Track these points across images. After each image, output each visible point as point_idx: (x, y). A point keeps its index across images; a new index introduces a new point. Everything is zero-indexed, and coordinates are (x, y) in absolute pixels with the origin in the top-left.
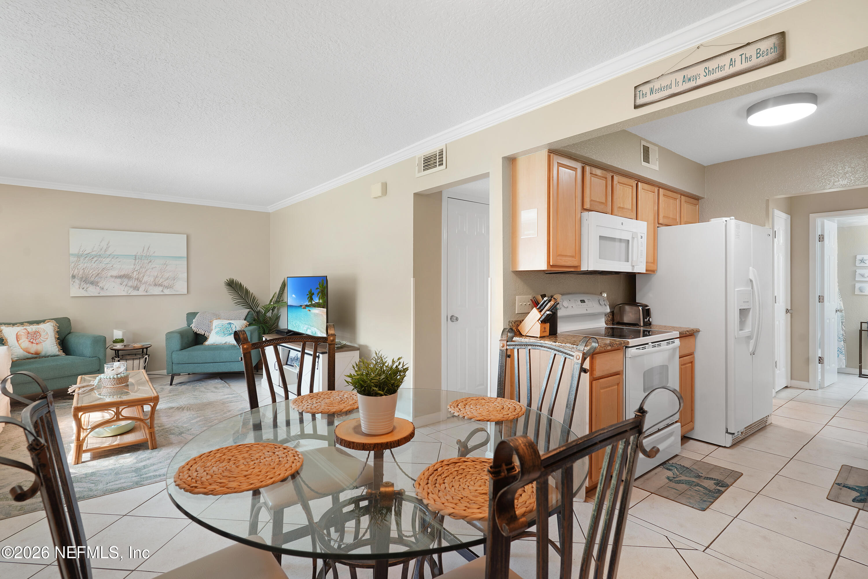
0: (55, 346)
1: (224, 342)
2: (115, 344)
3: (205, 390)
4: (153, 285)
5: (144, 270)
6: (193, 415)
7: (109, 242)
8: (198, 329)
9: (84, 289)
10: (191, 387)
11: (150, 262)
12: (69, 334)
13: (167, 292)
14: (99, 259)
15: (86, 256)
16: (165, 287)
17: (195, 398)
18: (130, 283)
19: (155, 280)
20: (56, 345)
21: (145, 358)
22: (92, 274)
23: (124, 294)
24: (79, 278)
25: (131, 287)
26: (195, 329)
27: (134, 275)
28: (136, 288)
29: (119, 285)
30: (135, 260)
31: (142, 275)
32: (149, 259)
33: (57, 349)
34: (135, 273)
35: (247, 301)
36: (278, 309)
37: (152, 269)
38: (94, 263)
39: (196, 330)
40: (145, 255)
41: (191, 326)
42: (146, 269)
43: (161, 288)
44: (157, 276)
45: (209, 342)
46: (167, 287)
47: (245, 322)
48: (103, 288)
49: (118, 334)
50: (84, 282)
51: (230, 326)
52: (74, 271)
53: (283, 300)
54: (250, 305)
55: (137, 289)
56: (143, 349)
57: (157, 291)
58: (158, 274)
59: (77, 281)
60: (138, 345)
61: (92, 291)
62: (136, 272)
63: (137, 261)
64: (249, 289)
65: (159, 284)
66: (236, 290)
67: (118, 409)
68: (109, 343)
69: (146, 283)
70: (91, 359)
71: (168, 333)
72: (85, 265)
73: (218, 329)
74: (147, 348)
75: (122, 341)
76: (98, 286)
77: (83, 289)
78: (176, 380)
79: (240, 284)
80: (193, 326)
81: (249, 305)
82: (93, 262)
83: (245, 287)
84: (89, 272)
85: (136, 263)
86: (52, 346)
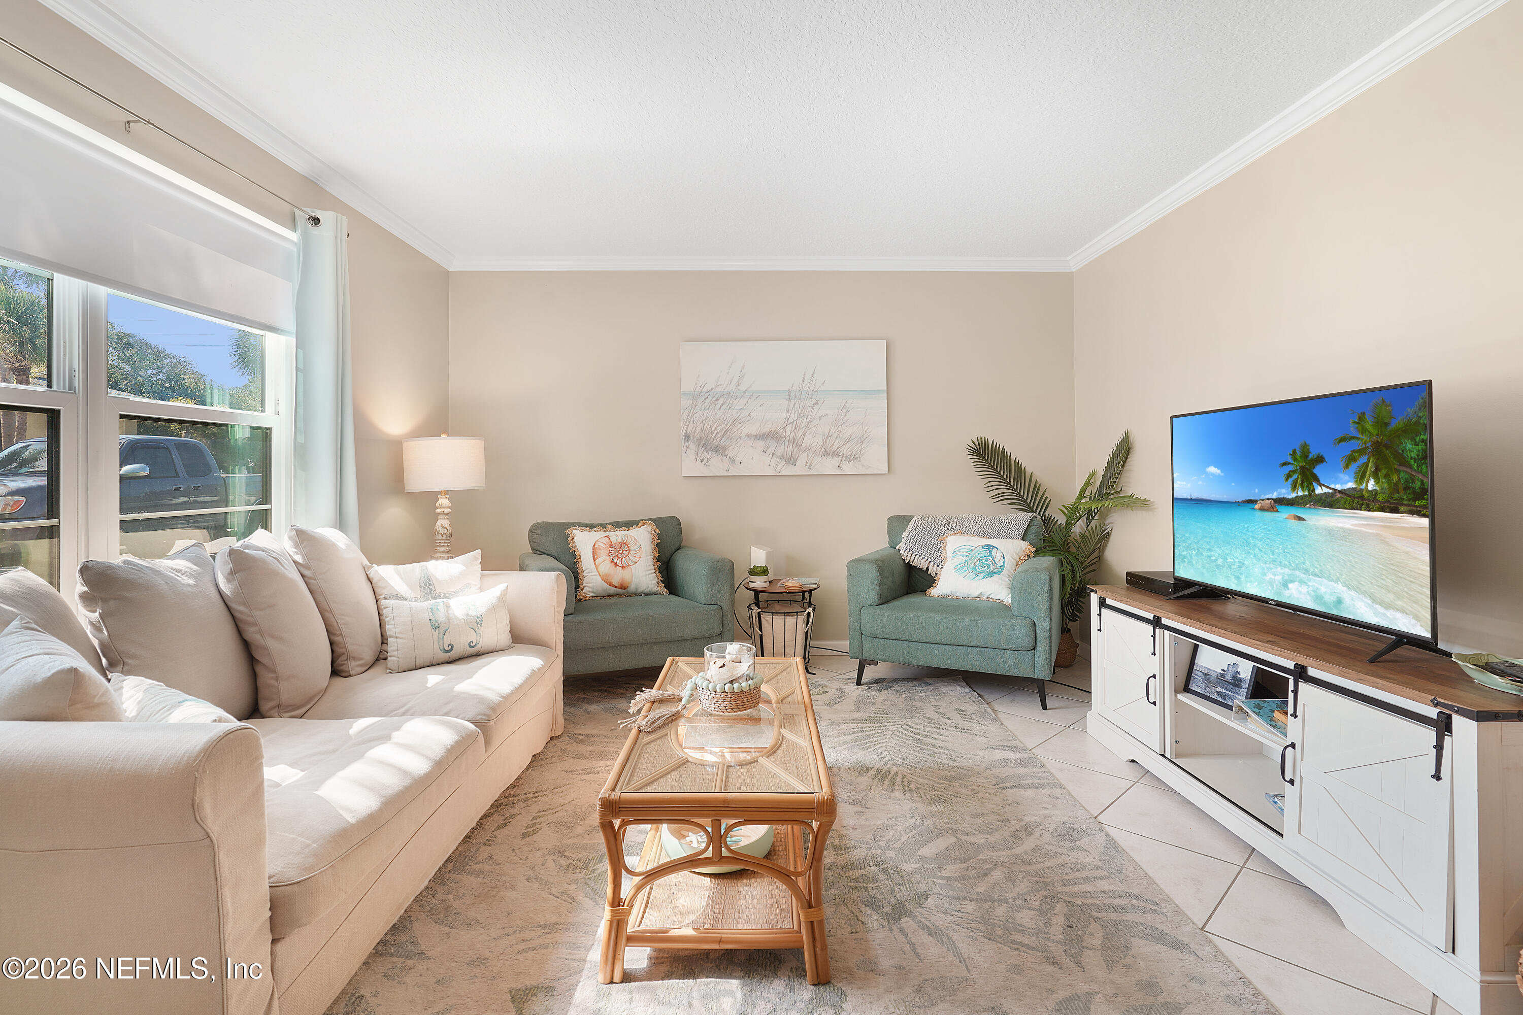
0: (652, 573)
1: (976, 594)
2: (753, 578)
3: (938, 716)
4: (821, 454)
5: (805, 422)
6: (923, 817)
7: (744, 366)
8: (914, 555)
9: (704, 462)
10: (901, 699)
11: (817, 403)
12: (678, 550)
13: (848, 468)
14: (728, 402)
15: (707, 395)
16: (844, 458)
17: (916, 739)
18: (780, 451)
19: (824, 443)
20: (654, 571)
21: (806, 612)
22: (716, 431)
23: (771, 472)
24: (695, 439)
25: (782, 457)
26: (907, 556)
27: (788, 433)
28: (791, 460)
29: (762, 453)
30: (789, 400)
31: (801, 433)
32: (814, 397)
33: (656, 580)
34: (789, 428)
35: (1019, 494)
36: (1104, 517)
37: (820, 418)
38: (720, 409)
39: (909, 557)
40: (806, 389)
41: (897, 548)
42: (808, 420)
43: (836, 461)
44: (830, 434)
45: (940, 589)
46: (849, 459)
47: (1025, 545)
48: (734, 461)
49: (759, 558)
50: (703, 448)
51: (990, 552)
52: (688, 426)
53: (1119, 492)
54: (1028, 501)
55: (792, 462)
56: (803, 592)
57: (828, 466)
58: (830, 429)
59: (693, 446)
60: (793, 583)
61: (717, 466)
62: (791, 425)
63: (793, 402)
64: (1025, 463)
65: (834, 453)
66: (993, 467)
67: (717, 824)
68: (741, 574)
69: (808, 449)
70: (706, 608)
71: (853, 561)
72: (705, 414)
73: (960, 560)
74: (810, 591)
75: (764, 571)
76: (727, 456)
77: (702, 461)
78: (870, 673)
79: (1003, 450)
80: (902, 546)
81: (1025, 501)
82: (718, 407)
83: (1013, 458)
84: (711, 428)
85: (791, 408)
86: (647, 573)
